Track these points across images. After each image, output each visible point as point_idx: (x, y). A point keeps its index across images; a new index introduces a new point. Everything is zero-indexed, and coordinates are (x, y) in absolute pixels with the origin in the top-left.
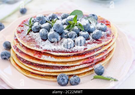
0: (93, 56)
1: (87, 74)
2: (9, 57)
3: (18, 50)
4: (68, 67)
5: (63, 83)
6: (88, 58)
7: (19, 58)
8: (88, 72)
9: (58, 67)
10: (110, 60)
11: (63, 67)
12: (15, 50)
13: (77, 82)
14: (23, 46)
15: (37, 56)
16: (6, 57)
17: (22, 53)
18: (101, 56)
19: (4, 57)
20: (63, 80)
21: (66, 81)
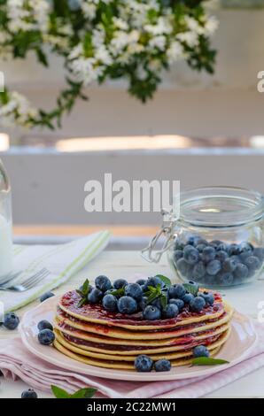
0: (191, 334)
1: (181, 363)
2: (53, 340)
3: (67, 327)
4: (151, 348)
5: (144, 367)
6: (182, 336)
7: (71, 339)
8: (183, 358)
9: (136, 348)
11: (144, 348)
12: (61, 329)
13: (167, 365)
14: (77, 320)
15: (101, 332)
16: (50, 339)
17: (75, 330)
18: (204, 337)
19: (44, 338)
20: (145, 362)
21: (149, 364)
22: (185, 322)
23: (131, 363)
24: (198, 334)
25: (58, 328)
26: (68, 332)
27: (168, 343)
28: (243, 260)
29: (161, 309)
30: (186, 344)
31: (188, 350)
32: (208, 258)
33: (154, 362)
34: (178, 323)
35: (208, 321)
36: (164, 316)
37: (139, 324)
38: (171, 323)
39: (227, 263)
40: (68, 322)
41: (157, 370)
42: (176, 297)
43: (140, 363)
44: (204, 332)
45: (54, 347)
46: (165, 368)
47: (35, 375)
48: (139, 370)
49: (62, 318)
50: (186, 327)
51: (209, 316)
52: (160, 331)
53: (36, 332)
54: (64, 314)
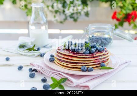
0: (99, 59)
1: (96, 68)
4: (86, 63)
5: (84, 70)
6: (96, 60)
7: (60, 60)
8: (96, 67)
9: (81, 63)
10: (108, 63)
11: (84, 63)
12: (57, 57)
13: (92, 69)
14: (62, 54)
15: (69, 58)
16: (53, 60)
17: (61, 57)
18: (103, 60)
19: (51, 60)
21: (86, 69)
22: (97, 55)
23: (80, 68)
24: (101, 59)
25: (56, 57)
26: (59, 58)
27: (92, 62)
28: (106, 41)
29: (89, 51)
30: (97, 62)
31: (98, 64)
32: (97, 40)
33: (88, 68)
34: (95, 55)
35: (104, 55)
36: (90, 53)
37: (82, 55)
38: (93, 55)
39: (103, 41)
40: (59, 55)
41: (89, 71)
42: (94, 47)
43: (83, 69)
44: (103, 58)
45: (54, 63)
46: (92, 70)
47: (47, 72)
48: (83, 71)
49: (57, 54)
50: (97, 56)
51: (104, 53)
52: (89, 58)
53: (49, 58)
54: (58, 52)
